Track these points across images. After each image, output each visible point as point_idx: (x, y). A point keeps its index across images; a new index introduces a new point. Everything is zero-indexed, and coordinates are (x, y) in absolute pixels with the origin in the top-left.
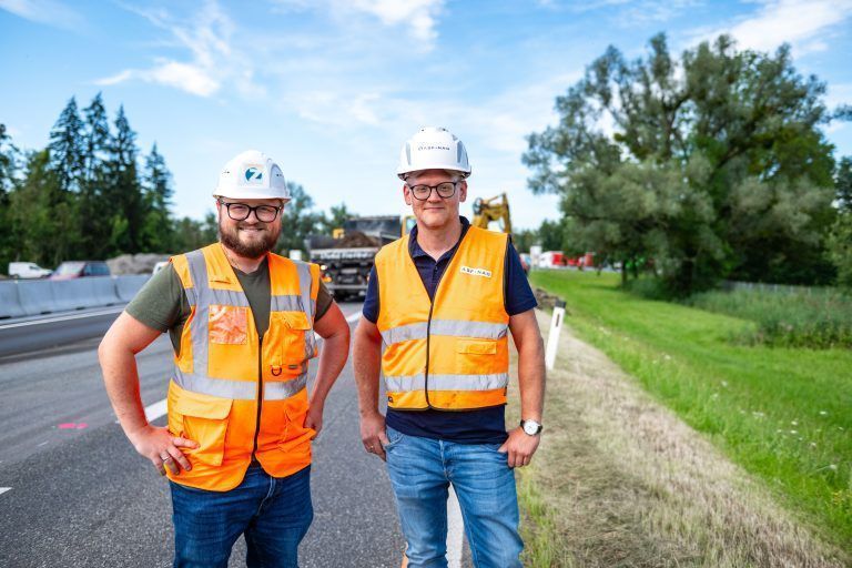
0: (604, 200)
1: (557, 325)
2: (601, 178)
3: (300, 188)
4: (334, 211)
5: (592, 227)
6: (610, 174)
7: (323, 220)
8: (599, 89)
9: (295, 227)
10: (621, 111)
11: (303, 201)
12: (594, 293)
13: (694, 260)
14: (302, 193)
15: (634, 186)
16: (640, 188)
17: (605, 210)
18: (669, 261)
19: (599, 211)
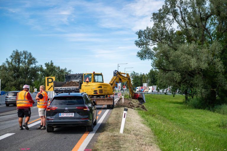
0: (173, 62)
1: (124, 117)
2: (172, 51)
3: (30, 54)
4: (47, 65)
5: (168, 74)
6: (176, 50)
7: (41, 69)
8: (171, 10)
9: (27, 73)
10: (181, 21)
11: (32, 60)
12: (172, 105)
13: (215, 90)
14: (31, 56)
15: (186, 55)
16: (189, 57)
17: (174, 67)
18: (203, 90)
19: (171, 67)
